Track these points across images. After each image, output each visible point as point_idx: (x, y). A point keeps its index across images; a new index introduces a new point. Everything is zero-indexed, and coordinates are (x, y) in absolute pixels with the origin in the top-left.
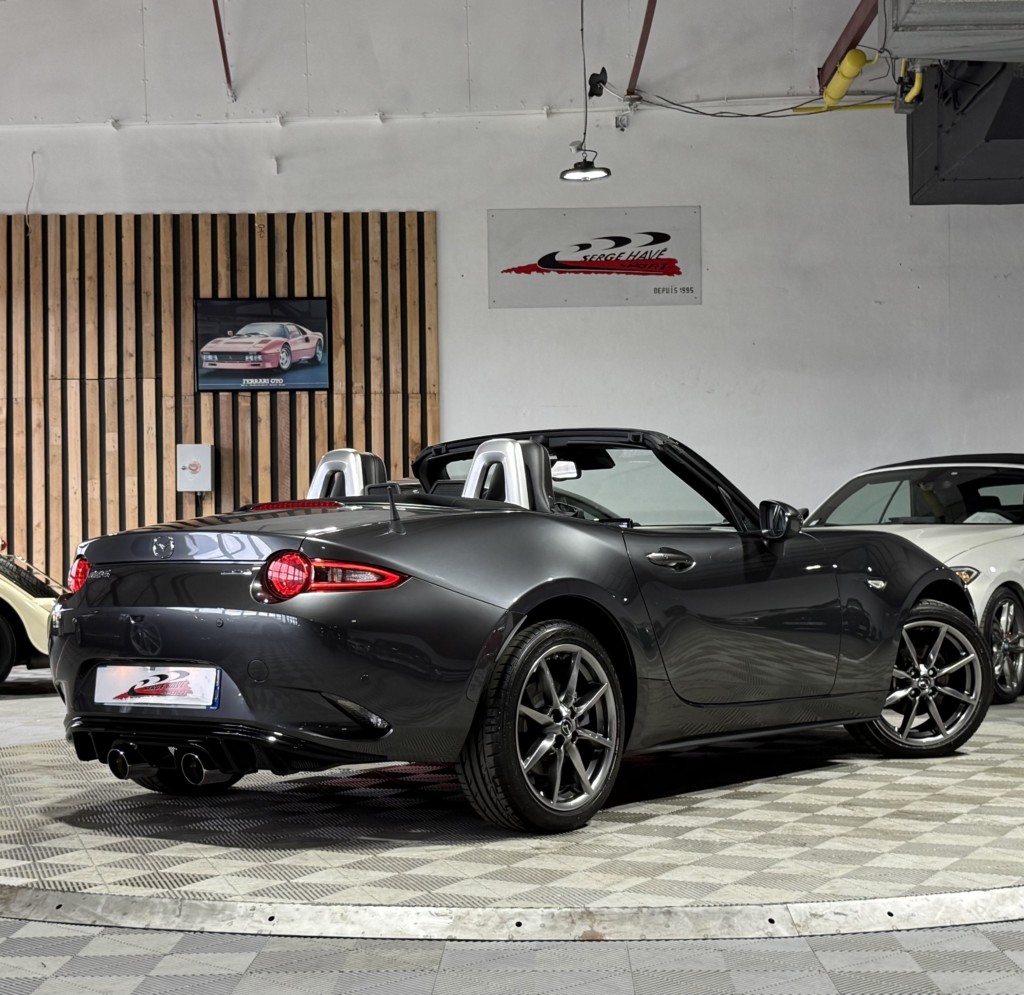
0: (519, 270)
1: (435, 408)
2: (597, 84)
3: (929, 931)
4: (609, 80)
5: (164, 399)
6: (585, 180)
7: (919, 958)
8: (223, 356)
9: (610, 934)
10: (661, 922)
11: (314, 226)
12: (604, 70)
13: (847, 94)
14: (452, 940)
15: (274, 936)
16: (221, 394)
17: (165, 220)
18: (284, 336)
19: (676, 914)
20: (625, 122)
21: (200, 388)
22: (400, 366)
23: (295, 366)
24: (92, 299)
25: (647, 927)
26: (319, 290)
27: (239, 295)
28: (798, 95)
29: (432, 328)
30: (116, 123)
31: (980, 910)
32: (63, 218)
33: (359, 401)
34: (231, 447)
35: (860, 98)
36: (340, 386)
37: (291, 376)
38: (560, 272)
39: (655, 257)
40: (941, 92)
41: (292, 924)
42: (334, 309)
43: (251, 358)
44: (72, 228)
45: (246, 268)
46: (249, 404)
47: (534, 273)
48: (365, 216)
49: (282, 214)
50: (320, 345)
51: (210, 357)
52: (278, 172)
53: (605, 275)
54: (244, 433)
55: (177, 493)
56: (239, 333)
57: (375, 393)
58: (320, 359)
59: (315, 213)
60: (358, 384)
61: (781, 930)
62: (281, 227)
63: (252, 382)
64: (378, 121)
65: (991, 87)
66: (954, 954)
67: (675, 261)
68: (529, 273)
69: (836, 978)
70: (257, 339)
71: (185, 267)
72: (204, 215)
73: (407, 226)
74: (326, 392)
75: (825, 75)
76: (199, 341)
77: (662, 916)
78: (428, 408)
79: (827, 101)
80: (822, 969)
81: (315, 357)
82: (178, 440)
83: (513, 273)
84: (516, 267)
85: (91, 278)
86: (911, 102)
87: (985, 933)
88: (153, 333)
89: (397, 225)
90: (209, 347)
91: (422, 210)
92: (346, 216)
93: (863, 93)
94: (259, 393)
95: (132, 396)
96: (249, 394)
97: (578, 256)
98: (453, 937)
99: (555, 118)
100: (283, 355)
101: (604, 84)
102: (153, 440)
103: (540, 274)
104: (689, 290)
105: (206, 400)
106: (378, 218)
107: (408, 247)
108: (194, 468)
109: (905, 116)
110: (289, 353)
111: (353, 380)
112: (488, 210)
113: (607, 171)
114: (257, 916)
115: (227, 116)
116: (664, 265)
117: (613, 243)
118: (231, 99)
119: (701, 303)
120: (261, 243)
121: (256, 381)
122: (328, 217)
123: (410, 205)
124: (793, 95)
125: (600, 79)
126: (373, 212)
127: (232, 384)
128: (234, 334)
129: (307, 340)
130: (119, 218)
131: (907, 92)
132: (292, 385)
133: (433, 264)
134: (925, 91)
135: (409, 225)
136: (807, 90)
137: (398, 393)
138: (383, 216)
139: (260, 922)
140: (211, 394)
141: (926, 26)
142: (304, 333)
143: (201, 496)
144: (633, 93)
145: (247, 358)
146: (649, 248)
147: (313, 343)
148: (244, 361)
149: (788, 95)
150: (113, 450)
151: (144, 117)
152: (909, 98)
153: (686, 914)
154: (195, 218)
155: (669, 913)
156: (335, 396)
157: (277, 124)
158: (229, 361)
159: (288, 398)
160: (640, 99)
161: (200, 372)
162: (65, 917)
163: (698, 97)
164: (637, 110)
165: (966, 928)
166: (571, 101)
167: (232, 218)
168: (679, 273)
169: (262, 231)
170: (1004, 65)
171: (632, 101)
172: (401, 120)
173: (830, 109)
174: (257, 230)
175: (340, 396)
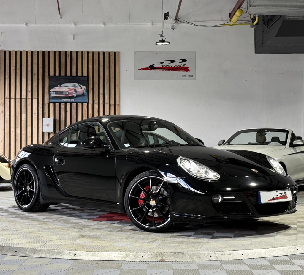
0: (143, 69)
1: (118, 109)
2: (166, 16)
3: (253, 259)
4: (170, 15)
5: (39, 105)
6: (163, 45)
7: (249, 266)
8: (57, 92)
9: (167, 260)
10: (181, 256)
11: (84, 55)
12: (168, 12)
13: (238, 21)
14: (124, 261)
15: (76, 260)
16: (56, 103)
17: (40, 53)
18: (75, 87)
19: (185, 254)
20: (174, 27)
21: (50, 102)
22: (108, 96)
23: (78, 96)
24: (19, 75)
25: (177, 258)
26: (85, 74)
27: (62, 75)
28: (224, 21)
29: (118, 85)
30: (26, 24)
31: (266, 254)
32: (10, 52)
33: (96, 106)
34: (59, 119)
35: (241, 22)
36: (91, 102)
37: (76, 99)
38: (155, 70)
39: (182, 66)
40: (264, 22)
41: (81, 256)
42: (89, 80)
43: (65, 93)
44: (13, 54)
45: (64, 67)
46: (64, 107)
47: (147, 70)
48: (99, 53)
49: (75, 52)
50: (85, 90)
51: (53, 93)
52: (74, 39)
53: (168, 71)
54: (63, 115)
55: (43, 132)
56: (61, 86)
57: (101, 104)
58: (85, 94)
59: (84, 52)
60: (96, 101)
61: (213, 258)
62: (74, 55)
63: (65, 100)
64: (103, 25)
65: (278, 21)
66: (259, 265)
67: (188, 67)
68: (146, 70)
69: (227, 271)
70: (66, 88)
71: (46, 67)
72: (52, 51)
73: (111, 56)
74: (86, 104)
75: (231, 15)
76: (50, 88)
77: (181, 255)
78: (116, 108)
79: (232, 23)
80: (223, 269)
81: (84, 93)
82: (43, 117)
83: (141, 70)
84: (142, 68)
85: (18, 69)
86: (255, 25)
87: (268, 260)
88: (36, 85)
89: (108, 55)
90: (53, 90)
91: (115, 51)
92: (93, 53)
93: (242, 20)
94: (67, 104)
95: (30, 104)
96: (64, 104)
97: (160, 66)
98: (125, 260)
99: (154, 25)
100: (74, 93)
101: (168, 16)
102: (36, 117)
103: (149, 70)
104: (192, 76)
105: (52, 105)
106: (102, 53)
107: (111, 62)
108: (48, 125)
109: (254, 29)
110: (76, 92)
111: (95, 100)
112: (134, 52)
113: (169, 42)
114: (71, 254)
115: (59, 23)
116: (185, 69)
117: (170, 62)
118: (60, 18)
119: (195, 80)
120: (68, 60)
121: (66, 100)
122: (88, 53)
123: (112, 50)
124: (222, 21)
125: (167, 14)
126: (101, 52)
127: (60, 101)
128: (60, 86)
129: (81, 88)
130: (27, 52)
131: (254, 22)
132: (77, 101)
133: (118, 67)
134: (259, 22)
135: (112, 56)
136: (226, 19)
137: (107, 104)
138: (104, 53)
139: (72, 256)
140: (53, 103)
141: (259, 6)
142: (81, 86)
143: (50, 133)
144: (176, 19)
145: (64, 93)
146: (181, 64)
147: (83, 89)
148: (63, 94)
149: (221, 21)
150: (24, 119)
151: (35, 23)
152: (255, 23)
153: (187, 254)
154: (49, 52)
155: (183, 254)
156: (89, 105)
157: (73, 26)
158: (58, 94)
159: (76, 105)
160: (178, 21)
161: (50, 97)
162: (18, 254)
163: (195, 20)
164: (177, 24)
165: (262, 258)
166: (159, 21)
167: (60, 52)
168: (189, 71)
169: (69, 56)
170: (281, 16)
171: (176, 21)
172: (109, 25)
173: (233, 25)
174: (67, 56)
175: (91, 105)
